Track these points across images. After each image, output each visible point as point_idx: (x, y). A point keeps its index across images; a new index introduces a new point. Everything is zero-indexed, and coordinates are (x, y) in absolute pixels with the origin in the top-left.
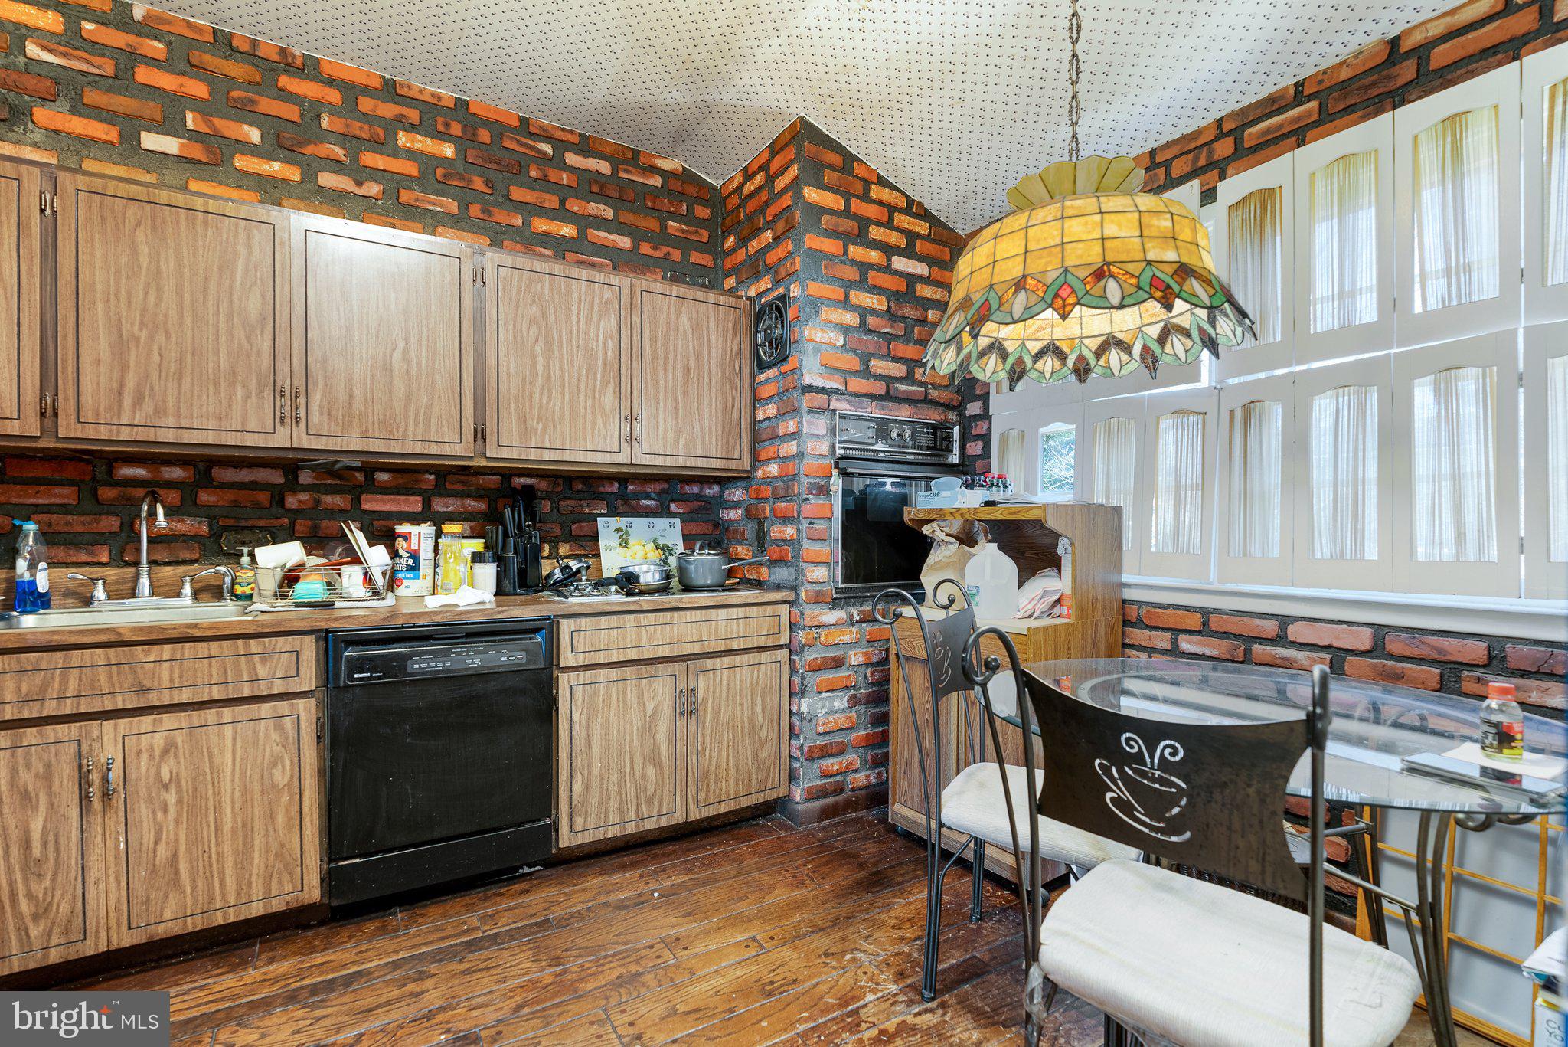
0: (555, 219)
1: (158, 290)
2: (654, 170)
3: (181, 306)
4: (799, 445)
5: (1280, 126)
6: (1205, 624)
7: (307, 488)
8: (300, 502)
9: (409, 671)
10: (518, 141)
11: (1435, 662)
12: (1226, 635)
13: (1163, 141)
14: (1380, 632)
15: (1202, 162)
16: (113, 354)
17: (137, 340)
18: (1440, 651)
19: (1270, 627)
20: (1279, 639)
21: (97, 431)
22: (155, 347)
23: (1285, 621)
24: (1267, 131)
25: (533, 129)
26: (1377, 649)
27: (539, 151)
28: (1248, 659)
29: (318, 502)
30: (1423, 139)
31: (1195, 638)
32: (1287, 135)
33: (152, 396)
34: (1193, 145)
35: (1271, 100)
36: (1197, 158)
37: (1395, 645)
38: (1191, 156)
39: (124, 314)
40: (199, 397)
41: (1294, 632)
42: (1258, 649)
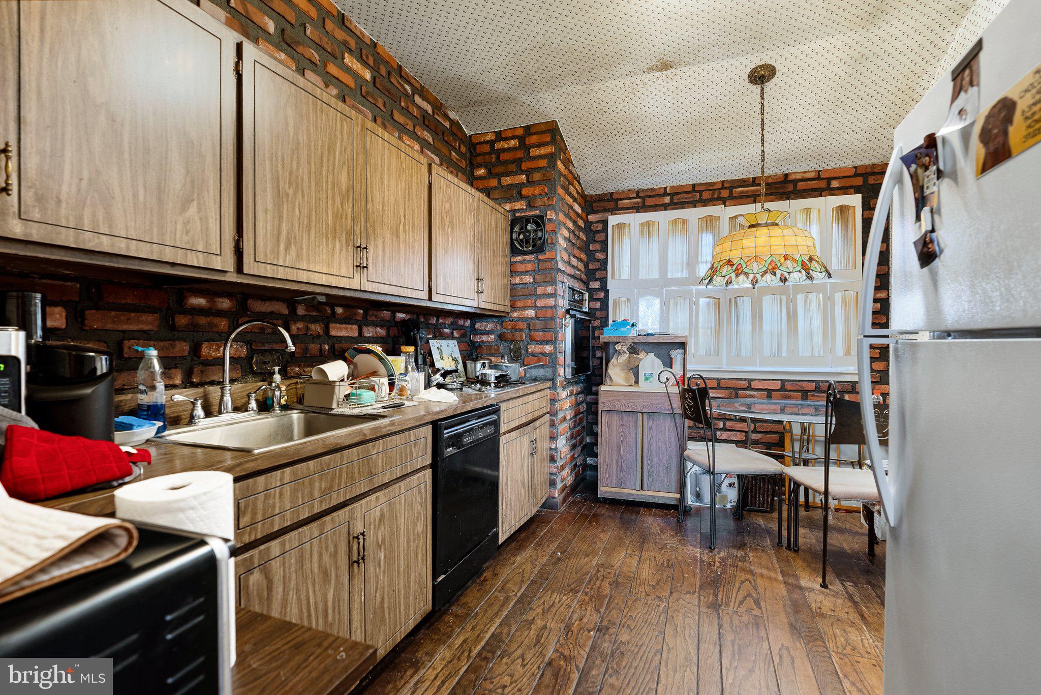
0: (413, 139)
1: (298, 157)
2: (446, 116)
3: (310, 172)
4: (555, 301)
5: (747, 192)
6: (719, 384)
7: (303, 318)
8: (298, 329)
9: (464, 443)
10: (398, 80)
11: (800, 391)
12: (727, 388)
13: (698, 182)
14: (783, 382)
15: (716, 196)
16: (275, 206)
17: (288, 195)
18: (802, 387)
19: (745, 384)
20: (749, 388)
21: (265, 269)
22: (297, 204)
23: (750, 381)
24: (742, 192)
25: (403, 74)
26: (783, 388)
27: (405, 89)
28: (737, 396)
29: (308, 329)
30: (798, 212)
31: (714, 391)
32: (749, 196)
33: (295, 243)
34: (711, 188)
35: (743, 180)
36: (713, 194)
37: (788, 387)
38: (711, 192)
39: (280, 172)
40: (319, 247)
41: (754, 385)
42: (740, 392)
